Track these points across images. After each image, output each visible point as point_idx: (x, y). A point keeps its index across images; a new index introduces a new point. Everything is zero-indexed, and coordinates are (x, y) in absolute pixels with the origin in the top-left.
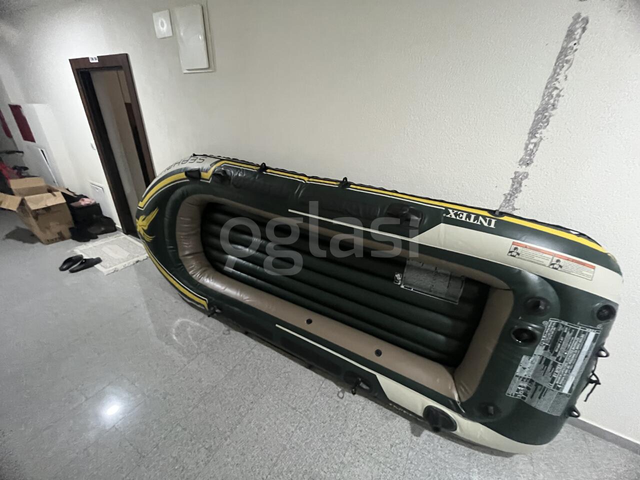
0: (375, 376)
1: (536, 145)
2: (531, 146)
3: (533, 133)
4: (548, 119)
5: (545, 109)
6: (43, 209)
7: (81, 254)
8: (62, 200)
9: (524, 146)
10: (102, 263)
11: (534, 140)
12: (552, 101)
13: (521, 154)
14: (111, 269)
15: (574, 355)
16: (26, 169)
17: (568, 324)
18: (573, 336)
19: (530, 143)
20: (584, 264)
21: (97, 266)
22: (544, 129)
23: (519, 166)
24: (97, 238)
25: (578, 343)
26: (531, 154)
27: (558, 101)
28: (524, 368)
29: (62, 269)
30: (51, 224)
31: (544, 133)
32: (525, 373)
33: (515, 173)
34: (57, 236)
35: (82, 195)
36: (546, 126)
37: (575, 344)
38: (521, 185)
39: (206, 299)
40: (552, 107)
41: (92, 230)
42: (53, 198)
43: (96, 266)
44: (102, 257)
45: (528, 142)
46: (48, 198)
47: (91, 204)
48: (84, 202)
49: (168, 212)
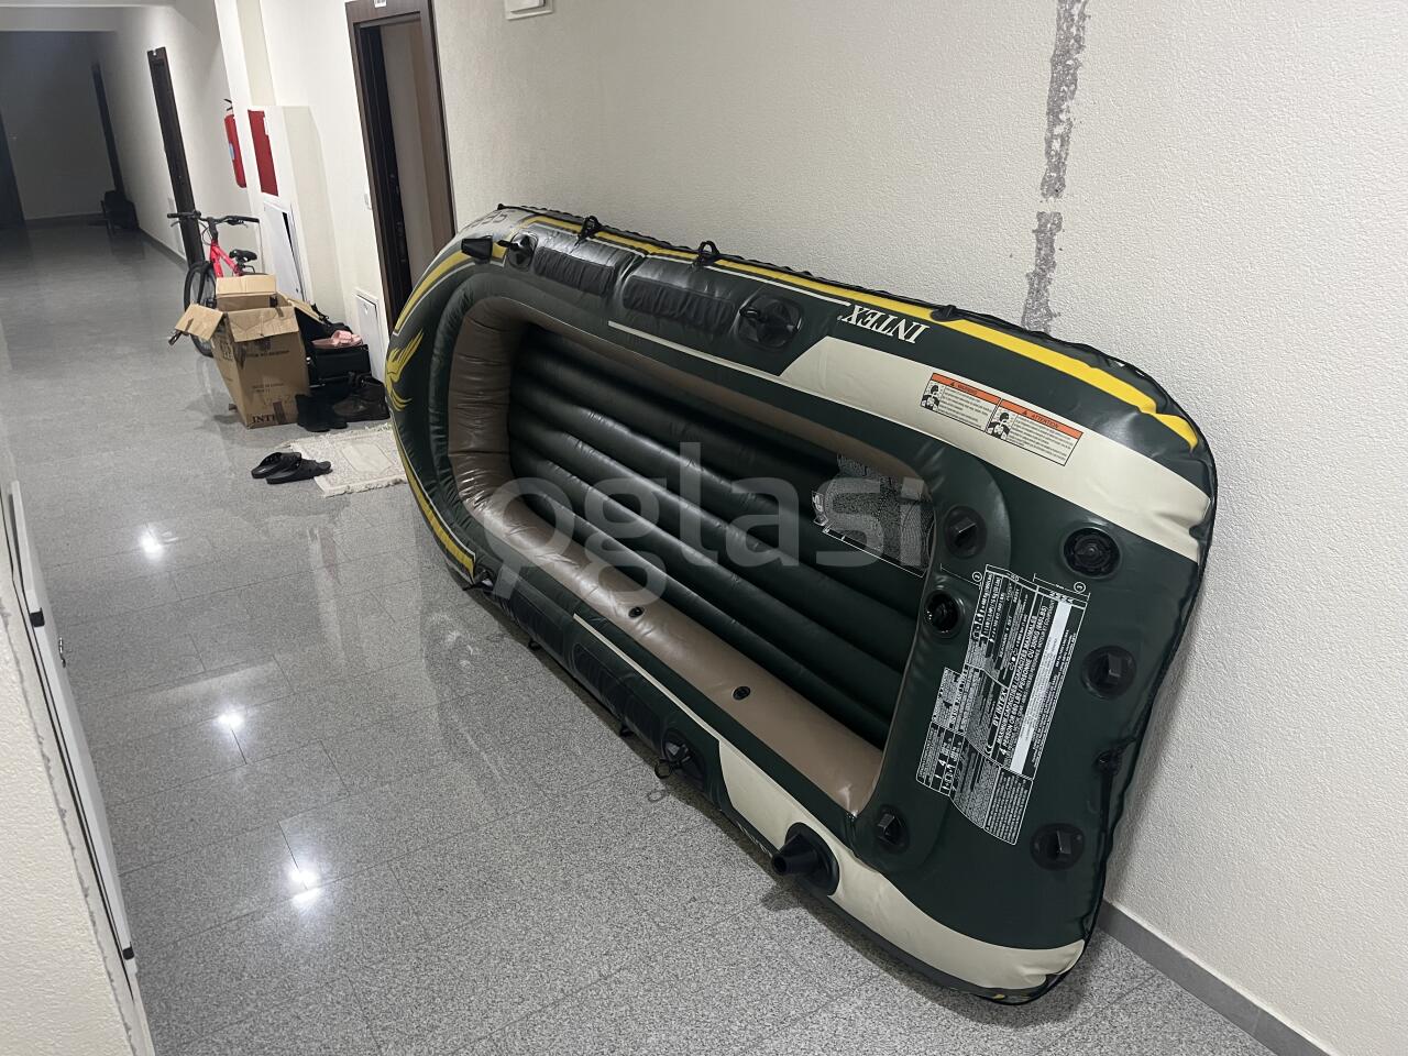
0: (718, 741)
1: (1064, 140)
2: (1056, 145)
3: (1054, 112)
4: (1074, 75)
5: (1067, 53)
6: (256, 341)
7: (300, 451)
8: (292, 326)
9: (1044, 146)
10: (329, 476)
11: (1058, 130)
12: (1074, 30)
13: (1041, 166)
14: (340, 489)
15: (1029, 661)
16: (252, 257)
17: (1020, 581)
18: (1027, 611)
19: (1053, 137)
20: (1055, 425)
21: (320, 480)
22: (1072, 99)
23: (1041, 198)
24: (345, 427)
25: (1035, 629)
26: (1057, 164)
27: (1083, 28)
28: (948, 705)
29: (256, 475)
30: (266, 381)
31: (1074, 108)
32: (951, 720)
33: (1040, 215)
34: (271, 411)
35: (342, 324)
36: (1073, 92)
37: (1030, 633)
38: (1052, 250)
39: (474, 554)
40: (1076, 45)
41: (340, 409)
42: (276, 320)
43: (316, 479)
44: (335, 463)
45: (1049, 134)
46: (268, 319)
47: (352, 344)
48: (339, 339)
49: (439, 342)
